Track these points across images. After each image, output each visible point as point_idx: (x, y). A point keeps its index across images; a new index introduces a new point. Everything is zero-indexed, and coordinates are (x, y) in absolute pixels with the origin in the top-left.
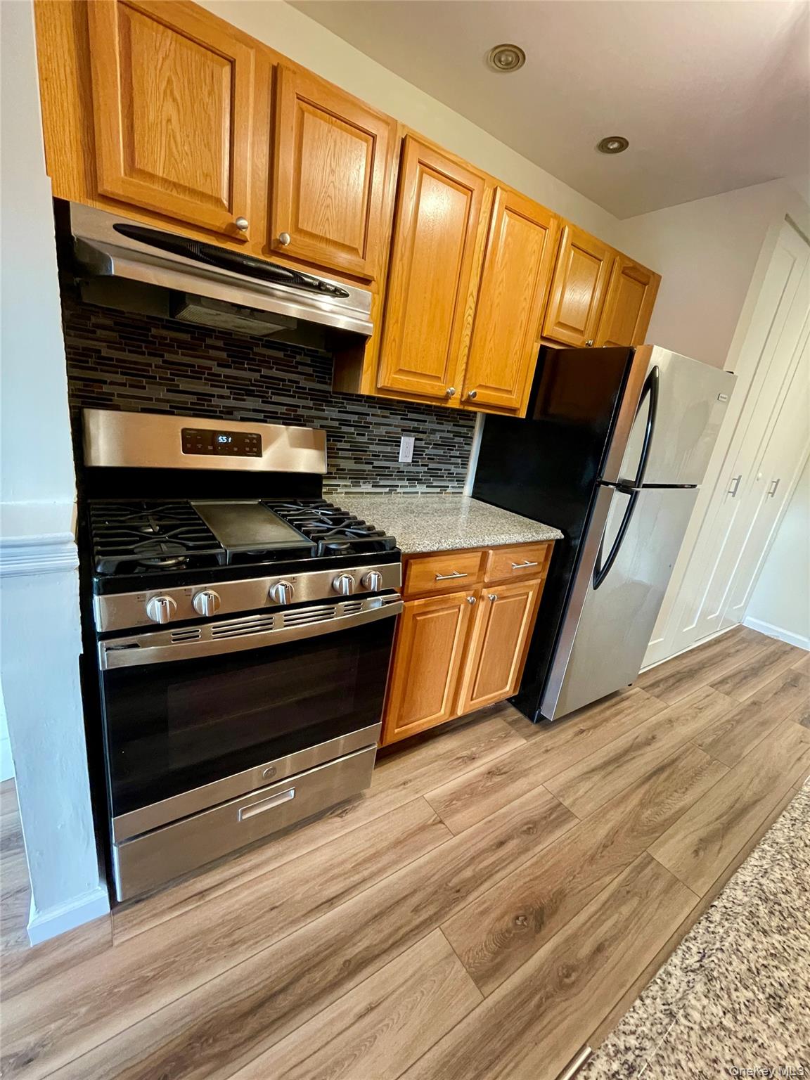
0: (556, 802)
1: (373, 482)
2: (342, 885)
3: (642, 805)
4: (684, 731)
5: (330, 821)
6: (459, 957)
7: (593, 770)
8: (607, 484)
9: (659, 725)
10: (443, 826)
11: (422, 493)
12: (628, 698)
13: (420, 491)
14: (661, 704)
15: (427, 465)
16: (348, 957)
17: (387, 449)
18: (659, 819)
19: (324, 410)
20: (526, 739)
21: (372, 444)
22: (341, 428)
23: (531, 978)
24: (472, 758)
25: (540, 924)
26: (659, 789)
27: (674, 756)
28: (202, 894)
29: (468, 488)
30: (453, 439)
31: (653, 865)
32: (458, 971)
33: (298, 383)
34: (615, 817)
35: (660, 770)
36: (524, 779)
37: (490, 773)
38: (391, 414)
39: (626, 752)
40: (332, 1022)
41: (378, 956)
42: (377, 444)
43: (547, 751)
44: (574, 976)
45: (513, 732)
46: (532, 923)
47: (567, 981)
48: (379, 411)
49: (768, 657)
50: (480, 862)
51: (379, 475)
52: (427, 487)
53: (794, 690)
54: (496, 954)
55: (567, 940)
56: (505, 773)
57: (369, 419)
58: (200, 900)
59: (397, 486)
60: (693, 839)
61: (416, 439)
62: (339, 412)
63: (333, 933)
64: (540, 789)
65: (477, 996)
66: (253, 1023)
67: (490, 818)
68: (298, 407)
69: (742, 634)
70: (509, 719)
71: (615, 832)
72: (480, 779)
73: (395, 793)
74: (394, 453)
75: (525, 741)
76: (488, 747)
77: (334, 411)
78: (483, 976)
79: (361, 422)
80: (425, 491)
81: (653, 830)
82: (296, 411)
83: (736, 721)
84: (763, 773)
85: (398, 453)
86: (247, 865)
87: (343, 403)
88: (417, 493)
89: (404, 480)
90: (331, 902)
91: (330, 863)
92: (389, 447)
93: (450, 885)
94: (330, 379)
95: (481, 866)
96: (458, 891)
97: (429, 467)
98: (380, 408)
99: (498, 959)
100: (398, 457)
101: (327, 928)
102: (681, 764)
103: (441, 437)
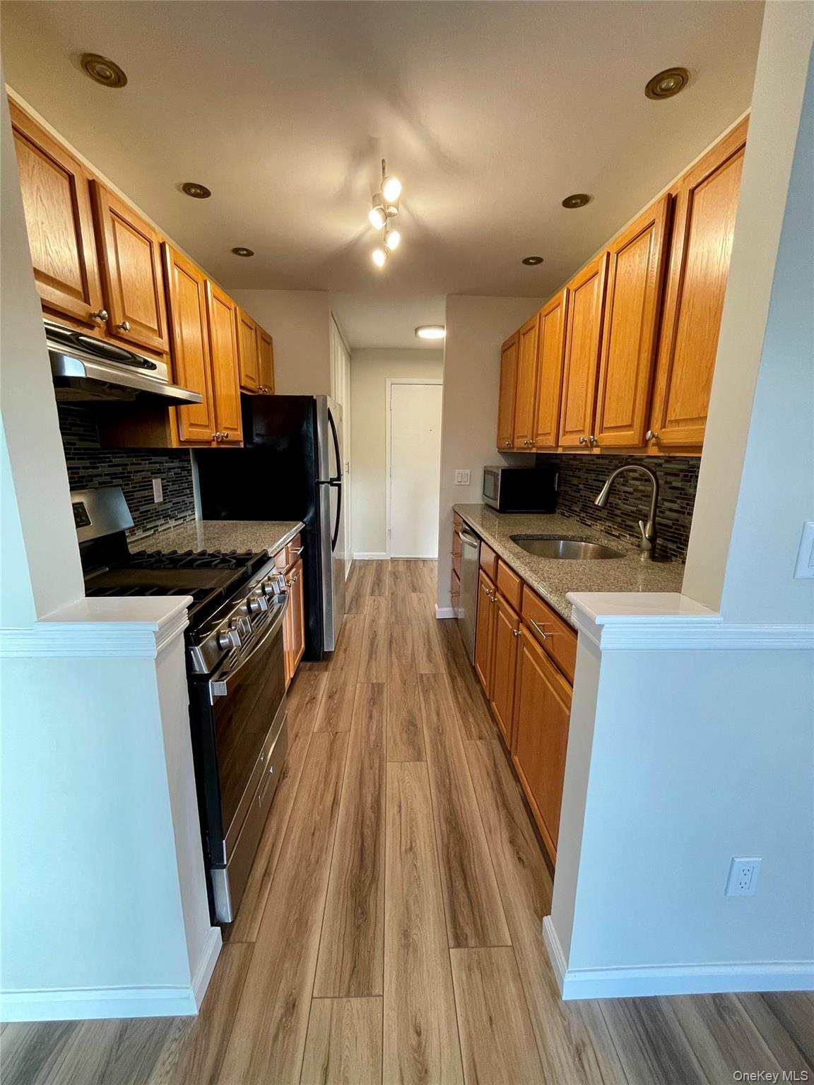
0: (370, 685)
1: (143, 527)
2: (330, 795)
3: (399, 659)
4: (382, 621)
5: (283, 784)
6: (405, 761)
7: (369, 661)
8: (323, 483)
9: (371, 626)
10: (339, 734)
11: (174, 527)
12: (347, 622)
13: (172, 526)
14: (362, 617)
15: (171, 501)
16: (370, 806)
17: (145, 493)
18: (409, 660)
19: (97, 468)
20: (326, 671)
21: (135, 491)
22: (112, 482)
23: (431, 741)
24: (313, 698)
25: (415, 726)
26: (398, 650)
27: (389, 633)
28: (266, 874)
29: (198, 513)
30: (181, 474)
31: (424, 676)
32: (410, 766)
33: (75, 444)
34: (396, 670)
35: (391, 643)
36: (347, 688)
37: (331, 697)
38: (142, 460)
39: (372, 645)
40: (393, 824)
41: (379, 793)
42: (139, 491)
43: (342, 669)
44: (440, 728)
45: (316, 673)
46: (411, 728)
47: (440, 731)
48: (134, 459)
49: (377, 570)
50: (372, 729)
51: (145, 519)
52: (175, 520)
53: (399, 580)
54: (414, 748)
55: (427, 722)
56: (336, 692)
57: (129, 468)
58: (269, 876)
59: (157, 526)
60: (425, 658)
61: (162, 479)
62: (109, 466)
63: (352, 810)
64: (358, 685)
65: (424, 764)
66: (368, 862)
67: (354, 713)
68: (79, 468)
69: (357, 564)
70: (307, 668)
71: (401, 675)
72: (329, 703)
73: (298, 743)
74: (150, 496)
75: (327, 673)
76: (314, 688)
77: (105, 467)
78: (418, 757)
79: (124, 473)
80: (175, 524)
81: (412, 666)
82: (78, 473)
83: (394, 605)
84: (420, 619)
85: (153, 495)
86: (270, 841)
87: (109, 457)
88: (170, 528)
89: (160, 518)
90: (335, 802)
91: (311, 795)
92: (146, 491)
93: (372, 747)
94: (96, 436)
95: (374, 731)
96: (377, 746)
97: (174, 502)
98: (134, 457)
99: (416, 748)
100: (153, 499)
101: (347, 810)
102: (395, 635)
103: (175, 474)
